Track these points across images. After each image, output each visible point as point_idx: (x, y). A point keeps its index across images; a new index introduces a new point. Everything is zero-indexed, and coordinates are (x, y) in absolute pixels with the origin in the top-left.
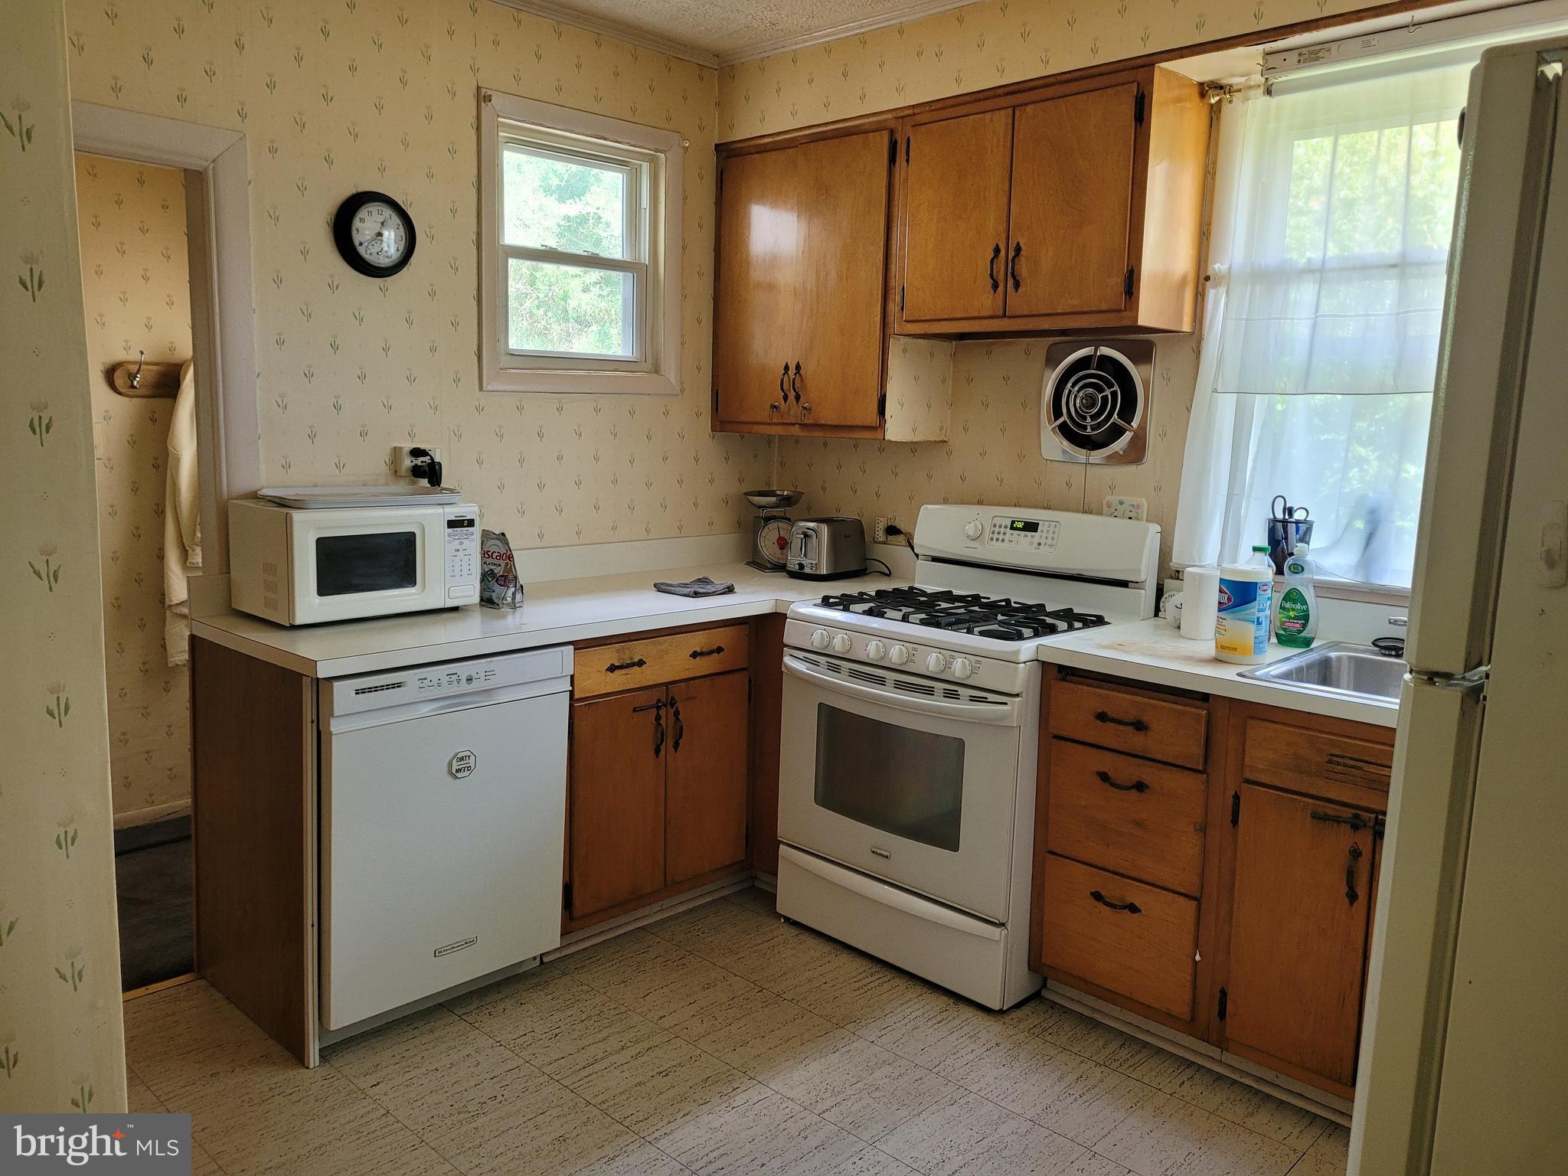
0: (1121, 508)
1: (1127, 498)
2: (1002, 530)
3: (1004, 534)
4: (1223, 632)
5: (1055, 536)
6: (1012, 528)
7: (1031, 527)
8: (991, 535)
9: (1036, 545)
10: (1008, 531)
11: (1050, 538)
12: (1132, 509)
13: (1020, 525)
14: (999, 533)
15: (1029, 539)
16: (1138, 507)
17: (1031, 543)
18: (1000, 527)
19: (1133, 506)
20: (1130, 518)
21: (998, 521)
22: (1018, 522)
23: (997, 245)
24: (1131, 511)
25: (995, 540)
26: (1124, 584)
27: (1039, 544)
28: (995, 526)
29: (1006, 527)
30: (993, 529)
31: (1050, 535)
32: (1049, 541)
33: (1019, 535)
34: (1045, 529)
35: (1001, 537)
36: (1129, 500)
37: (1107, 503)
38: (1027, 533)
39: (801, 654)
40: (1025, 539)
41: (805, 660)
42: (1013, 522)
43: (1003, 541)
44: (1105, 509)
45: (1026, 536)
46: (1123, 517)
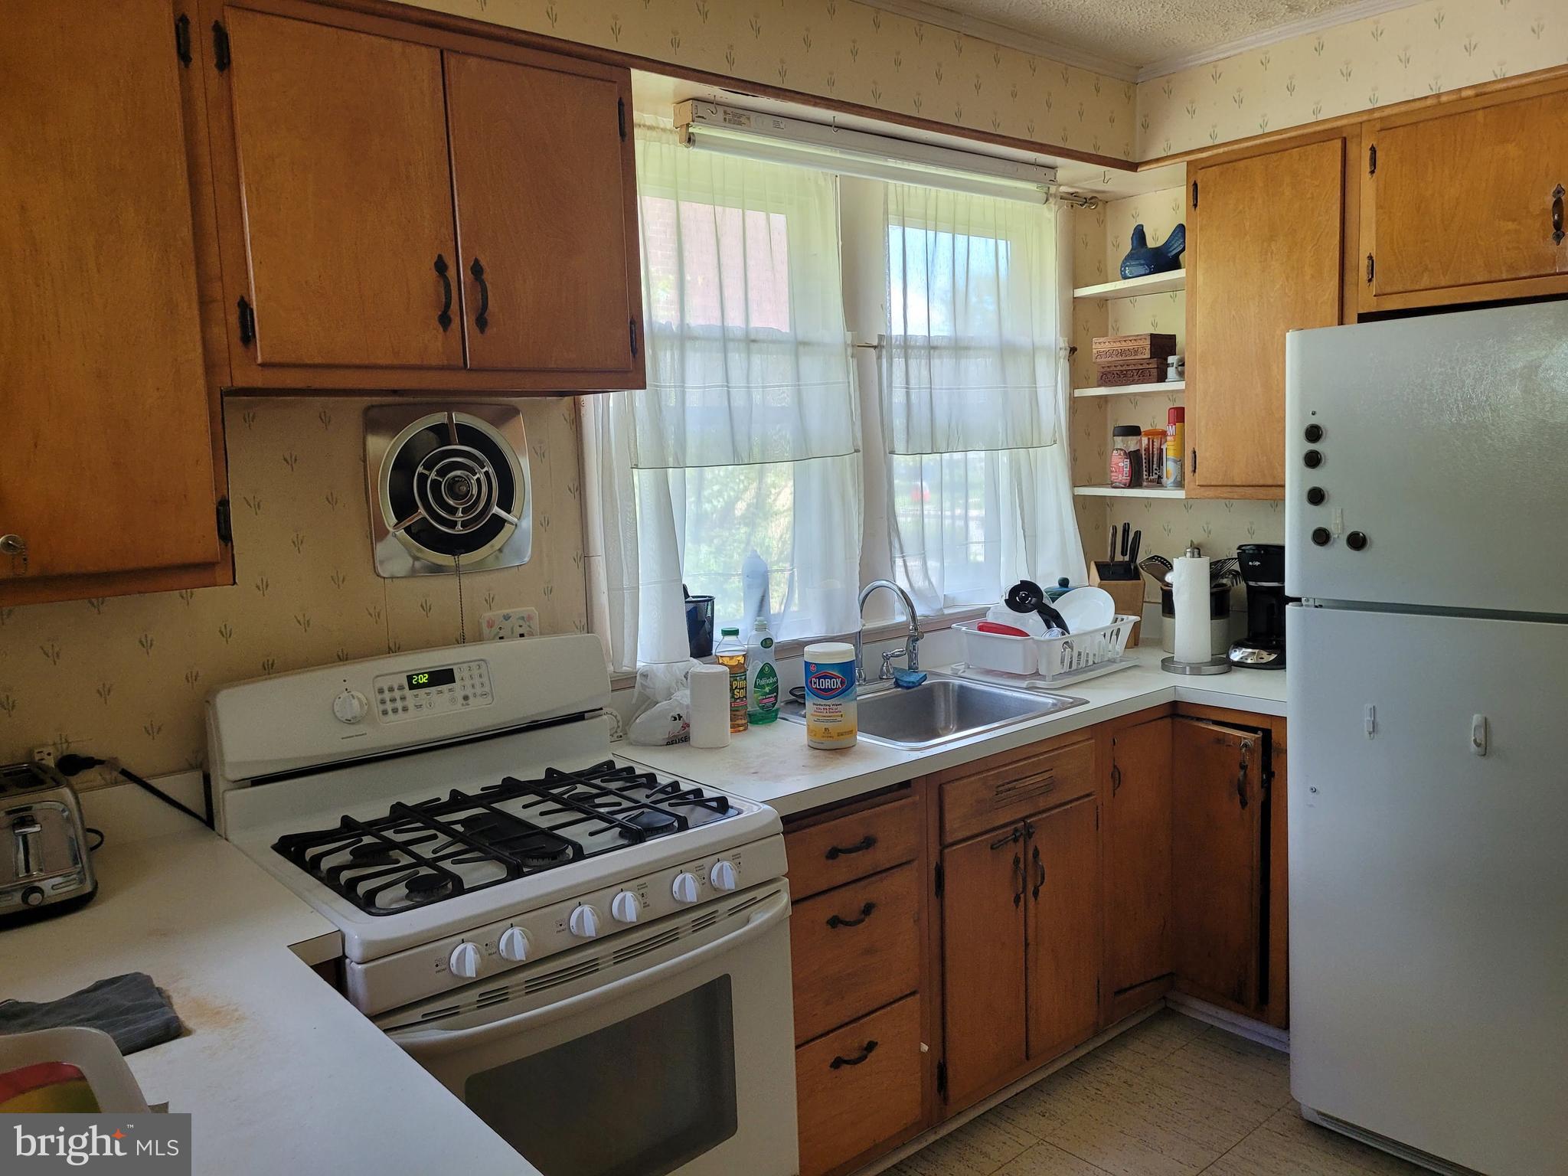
0: (507, 624)
1: (513, 610)
2: (397, 694)
3: (403, 698)
4: (839, 719)
5: (485, 679)
6: (412, 687)
7: (442, 677)
8: (382, 707)
9: (460, 700)
10: (407, 692)
11: (477, 685)
12: (521, 622)
13: (424, 679)
14: (393, 700)
15: (447, 695)
16: (530, 618)
17: (453, 700)
18: (391, 689)
19: (523, 618)
20: (522, 635)
21: (385, 683)
22: (417, 675)
23: (440, 257)
24: (521, 626)
25: (390, 712)
26: (579, 717)
27: (466, 698)
28: (381, 691)
29: (401, 688)
30: (379, 697)
31: (477, 681)
32: (479, 690)
33: (428, 694)
34: (466, 674)
35: (399, 704)
36: (515, 611)
37: (488, 622)
38: (440, 688)
39: (416, 1015)
40: (440, 696)
41: (428, 1019)
42: (410, 678)
43: (405, 709)
44: (486, 630)
45: (441, 692)
46: (512, 637)
